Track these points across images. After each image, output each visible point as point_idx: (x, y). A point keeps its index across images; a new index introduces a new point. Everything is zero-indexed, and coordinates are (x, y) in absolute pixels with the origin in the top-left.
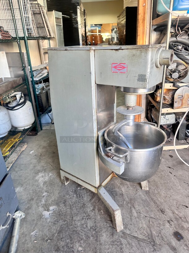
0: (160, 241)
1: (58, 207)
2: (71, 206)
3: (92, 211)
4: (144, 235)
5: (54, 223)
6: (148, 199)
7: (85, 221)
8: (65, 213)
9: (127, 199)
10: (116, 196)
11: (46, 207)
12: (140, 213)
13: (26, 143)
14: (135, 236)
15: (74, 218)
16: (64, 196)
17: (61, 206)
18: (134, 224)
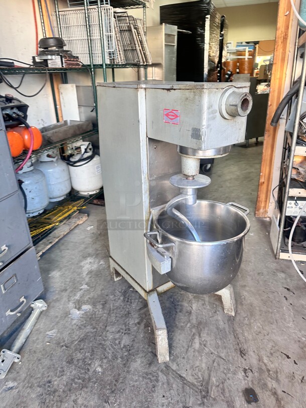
0: (216, 394)
1: (93, 308)
2: (110, 311)
3: (136, 325)
4: (196, 379)
5: (80, 328)
6: (227, 330)
7: (120, 336)
8: (98, 319)
9: (194, 321)
10: (180, 313)
11: (79, 304)
12: (205, 345)
13: (86, 215)
14: (181, 375)
15: (108, 328)
16: (107, 295)
17: (97, 307)
18: (188, 359)
